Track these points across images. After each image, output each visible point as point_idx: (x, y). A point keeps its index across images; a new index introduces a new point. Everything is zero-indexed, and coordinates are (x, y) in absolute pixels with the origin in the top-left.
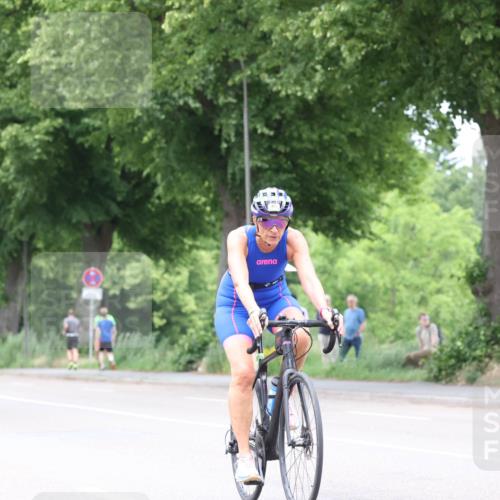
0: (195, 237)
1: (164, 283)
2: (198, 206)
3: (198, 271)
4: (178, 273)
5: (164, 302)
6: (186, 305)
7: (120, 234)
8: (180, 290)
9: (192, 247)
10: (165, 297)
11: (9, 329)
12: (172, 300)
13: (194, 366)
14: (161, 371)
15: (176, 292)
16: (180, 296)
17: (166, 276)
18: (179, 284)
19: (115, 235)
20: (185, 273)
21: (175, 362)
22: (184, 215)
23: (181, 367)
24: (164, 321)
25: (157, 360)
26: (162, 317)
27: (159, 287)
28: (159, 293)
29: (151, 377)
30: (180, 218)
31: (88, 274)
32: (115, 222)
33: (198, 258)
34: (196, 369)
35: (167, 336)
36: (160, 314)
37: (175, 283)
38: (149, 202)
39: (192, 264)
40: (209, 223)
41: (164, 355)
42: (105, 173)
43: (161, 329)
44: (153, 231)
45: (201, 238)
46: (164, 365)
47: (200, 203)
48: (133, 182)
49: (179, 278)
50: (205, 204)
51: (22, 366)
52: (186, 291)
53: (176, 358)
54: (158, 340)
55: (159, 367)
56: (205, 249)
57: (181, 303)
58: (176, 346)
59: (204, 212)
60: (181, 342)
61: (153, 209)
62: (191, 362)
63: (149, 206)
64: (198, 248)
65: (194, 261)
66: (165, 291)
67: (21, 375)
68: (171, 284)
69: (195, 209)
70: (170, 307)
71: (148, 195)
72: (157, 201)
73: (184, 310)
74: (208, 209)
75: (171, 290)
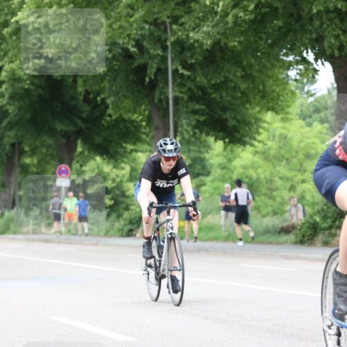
0: (134, 144)
1: (113, 175)
2: (137, 122)
3: (136, 167)
4: (123, 168)
5: (113, 188)
6: (128, 190)
7: (82, 141)
8: (125, 180)
9: (132, 151)
10: (114, 185)
11: (5, 207)
12: (119, 187)
13: (134, 233)
14: (111, 236)
15: (121, 181)
16: (124, 184)
17: (114, 170)
18: (123, 176)
19: (79, 142)
20: (128, 168)
21: (121, 230)
22: (127, 128)
23: (124, 234)
24: (113, 202)
25: (108, 229)
26: (112, 199)
27: (109, 178)
28: (110, 182)
29: (104, 240)
30: (124, 131)
31: (60, 169)
32: (79, 133)
33: (137, 158)
34: (135, 235)
35: (115, 212)
36: (110, 196)
37: (120, 175)
38: (103, 119)
39: (132, 162)
40: (144, 133)
41: (113, 225)
42: (73, 98)
43: (111, 207)
44: (105, 140)
45: (139, 144)
46: (112, 232)
47: (138, 119)
48: (92, 105)
49: (123, 172)
50: (142, 121)
51: (15, 233)
52: (128, 181)
53: (121, 227)
54: (108, 215)
55: (109, 234)
56: (142, 151)
57: (125, 189)
58: (121, 219)
59: (141, 126)
60: (124, 216)
61: (106, 124)
62: (131, 230)
63: (103, 122)
64: (136, 151)
65: (134, 160)
66: (114, 180)
67: (14, 239)
68: (118, 176)
69: (135, 124)
70: (117, 192)
71: (103, 114)
72: (108, 119)
73: (127, 194)
74: (144, 124)
75: (118, 180)
